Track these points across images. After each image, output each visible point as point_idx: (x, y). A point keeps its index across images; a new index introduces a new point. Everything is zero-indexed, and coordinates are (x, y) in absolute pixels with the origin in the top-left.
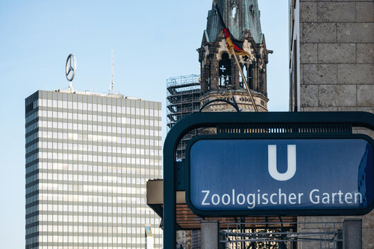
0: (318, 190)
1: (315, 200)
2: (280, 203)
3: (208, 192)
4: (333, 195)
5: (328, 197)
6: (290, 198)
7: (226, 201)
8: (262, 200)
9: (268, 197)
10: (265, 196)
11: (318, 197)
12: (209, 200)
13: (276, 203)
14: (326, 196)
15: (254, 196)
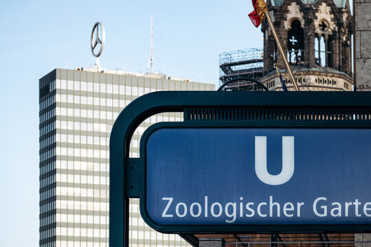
0: (325, 199)
1: (321, 211)
2: (271, 215)
3: (171, 200)
4: (347, 205)
5: (340, 209)
6: (285, 209)
7: (196, 212)
8: (246, 211)
9: (255, 208)
10: (250, 206)
11: (325, 208)
12: (171, 211)
13: (265, 215)
14: (337, 206)
15: (234, 205)
